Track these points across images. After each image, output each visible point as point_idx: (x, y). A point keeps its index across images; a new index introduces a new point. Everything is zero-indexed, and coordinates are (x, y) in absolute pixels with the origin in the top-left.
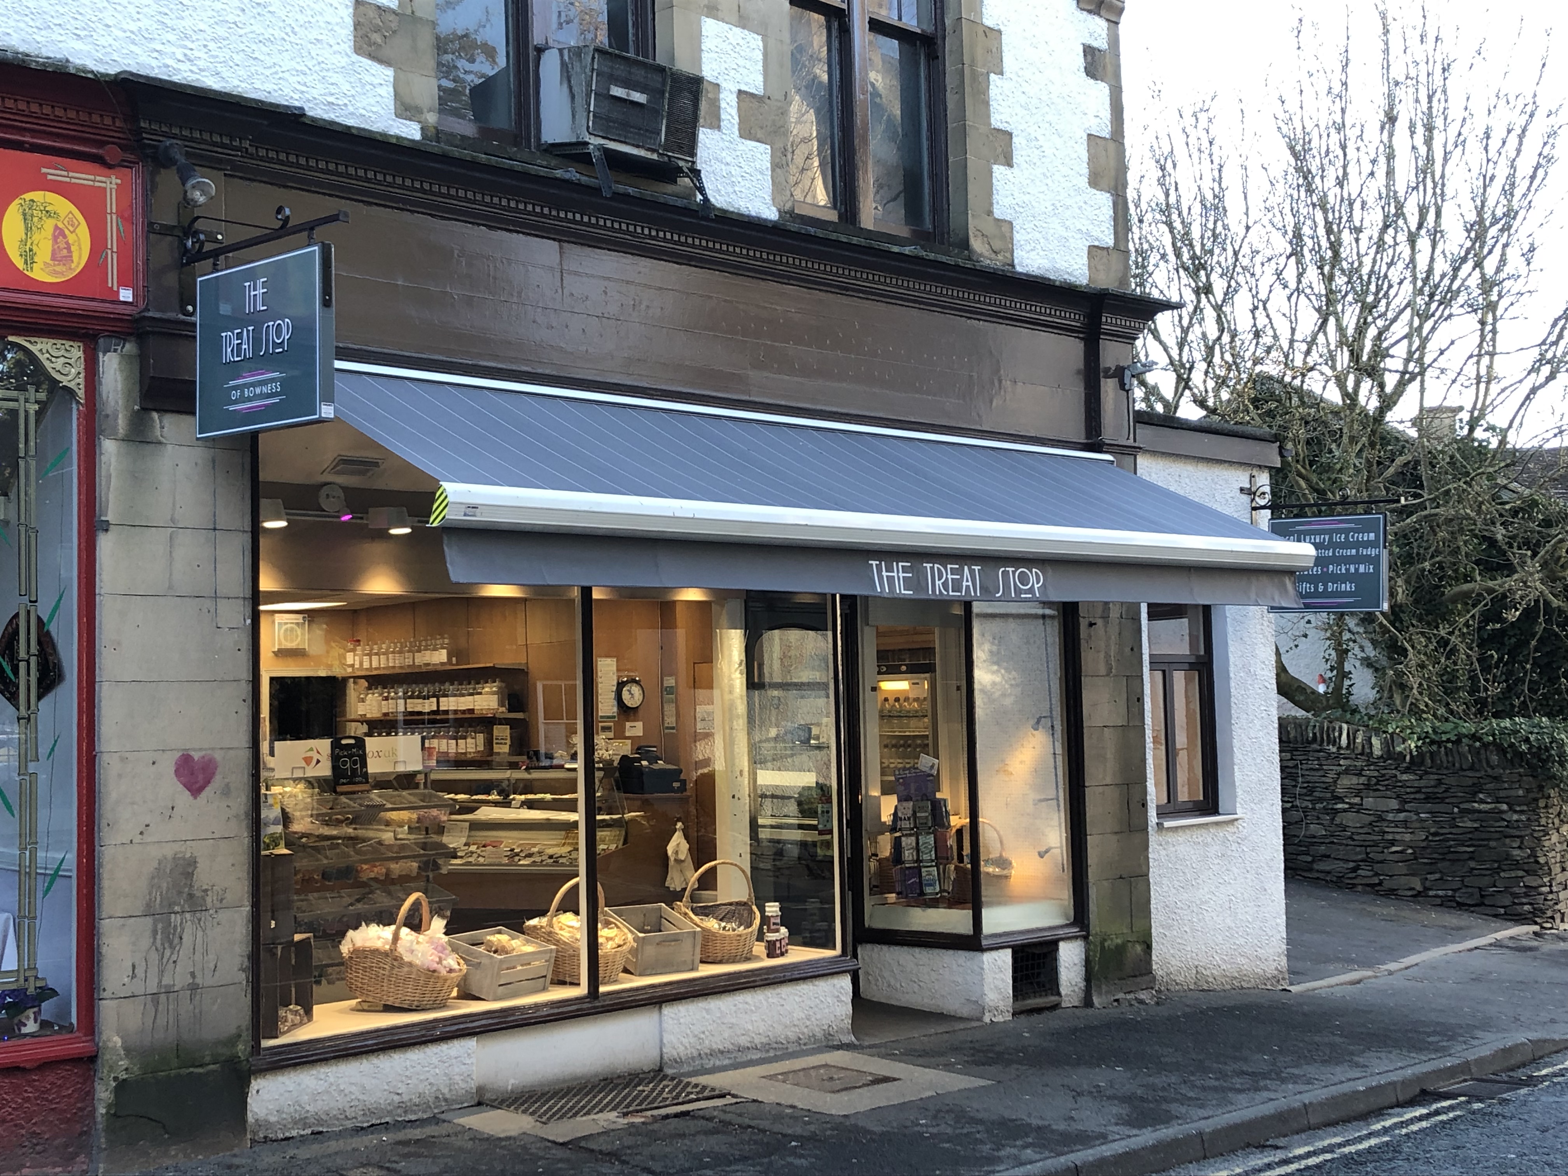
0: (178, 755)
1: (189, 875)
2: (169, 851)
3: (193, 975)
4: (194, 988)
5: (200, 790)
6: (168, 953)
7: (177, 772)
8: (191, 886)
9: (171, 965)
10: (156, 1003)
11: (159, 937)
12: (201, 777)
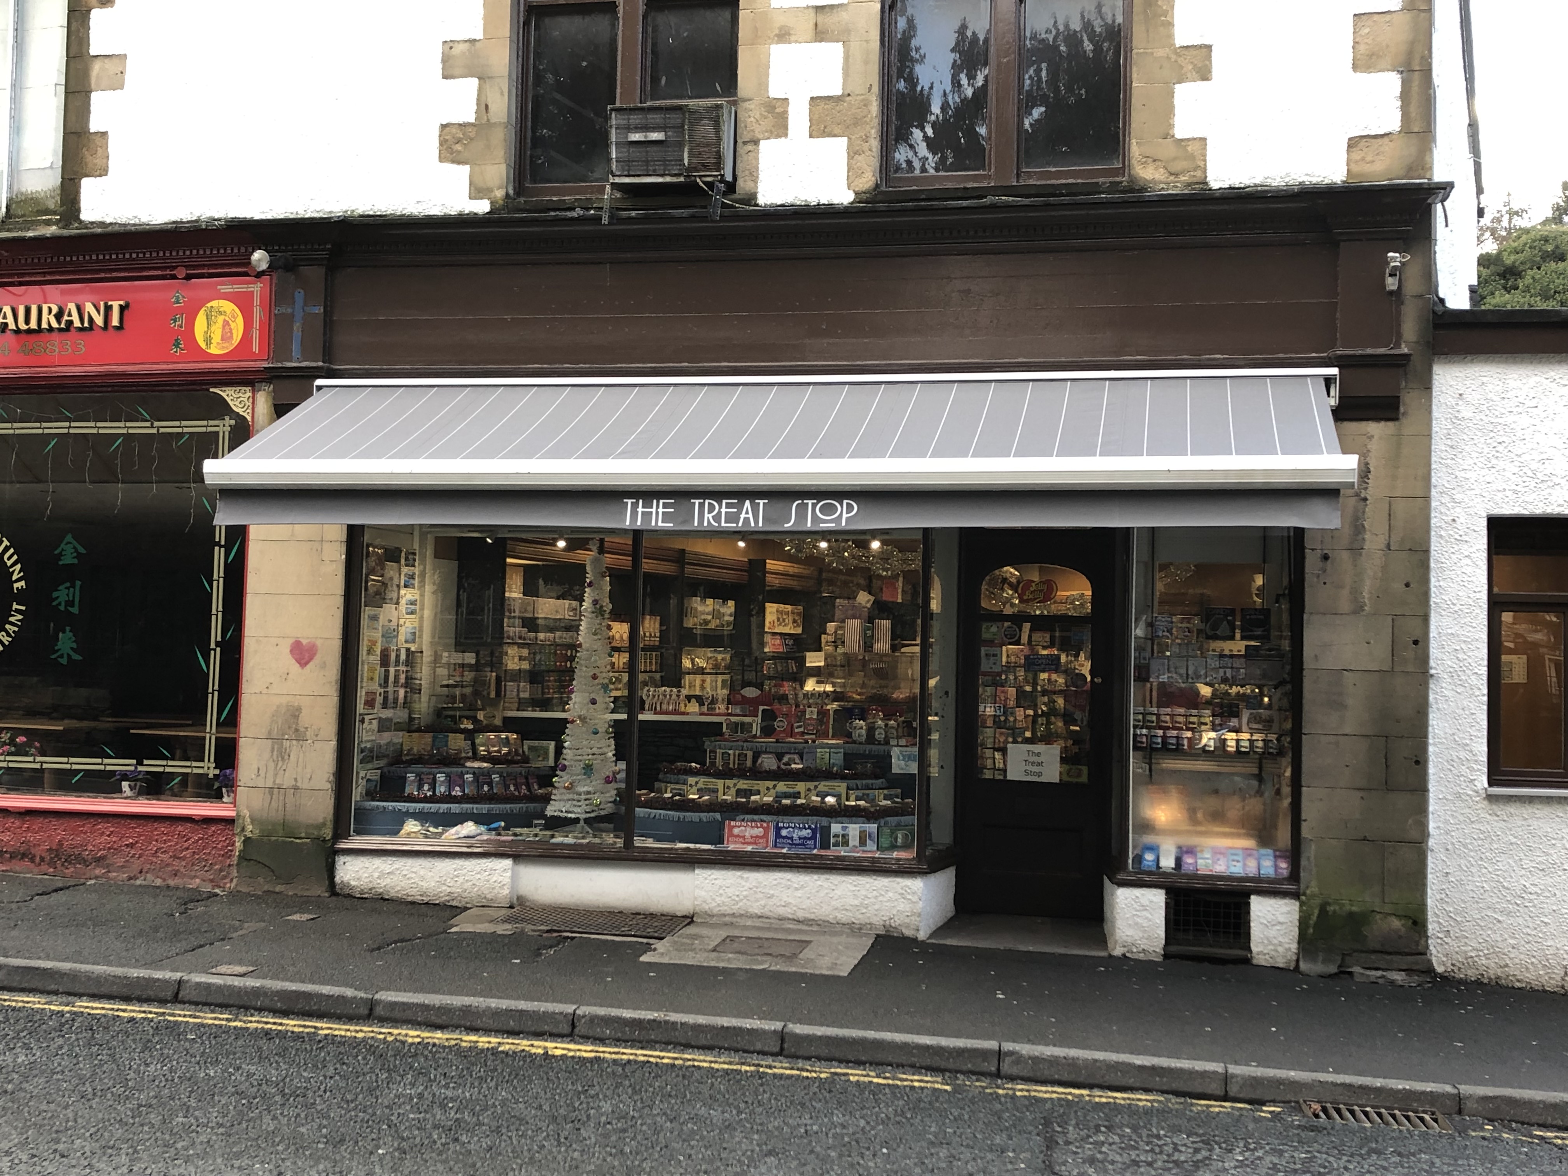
0: (291, 641)
1: (296, 717)
2: (284, 700)
3: (296, 780)
4: (296, 788)
5: (306, 664)
6: (280, 763)
7: (291, 651)
8: (297, 724)
9: (282, 772)
10: (271, 794)
11: (275, 753)
12: (307, 655)
